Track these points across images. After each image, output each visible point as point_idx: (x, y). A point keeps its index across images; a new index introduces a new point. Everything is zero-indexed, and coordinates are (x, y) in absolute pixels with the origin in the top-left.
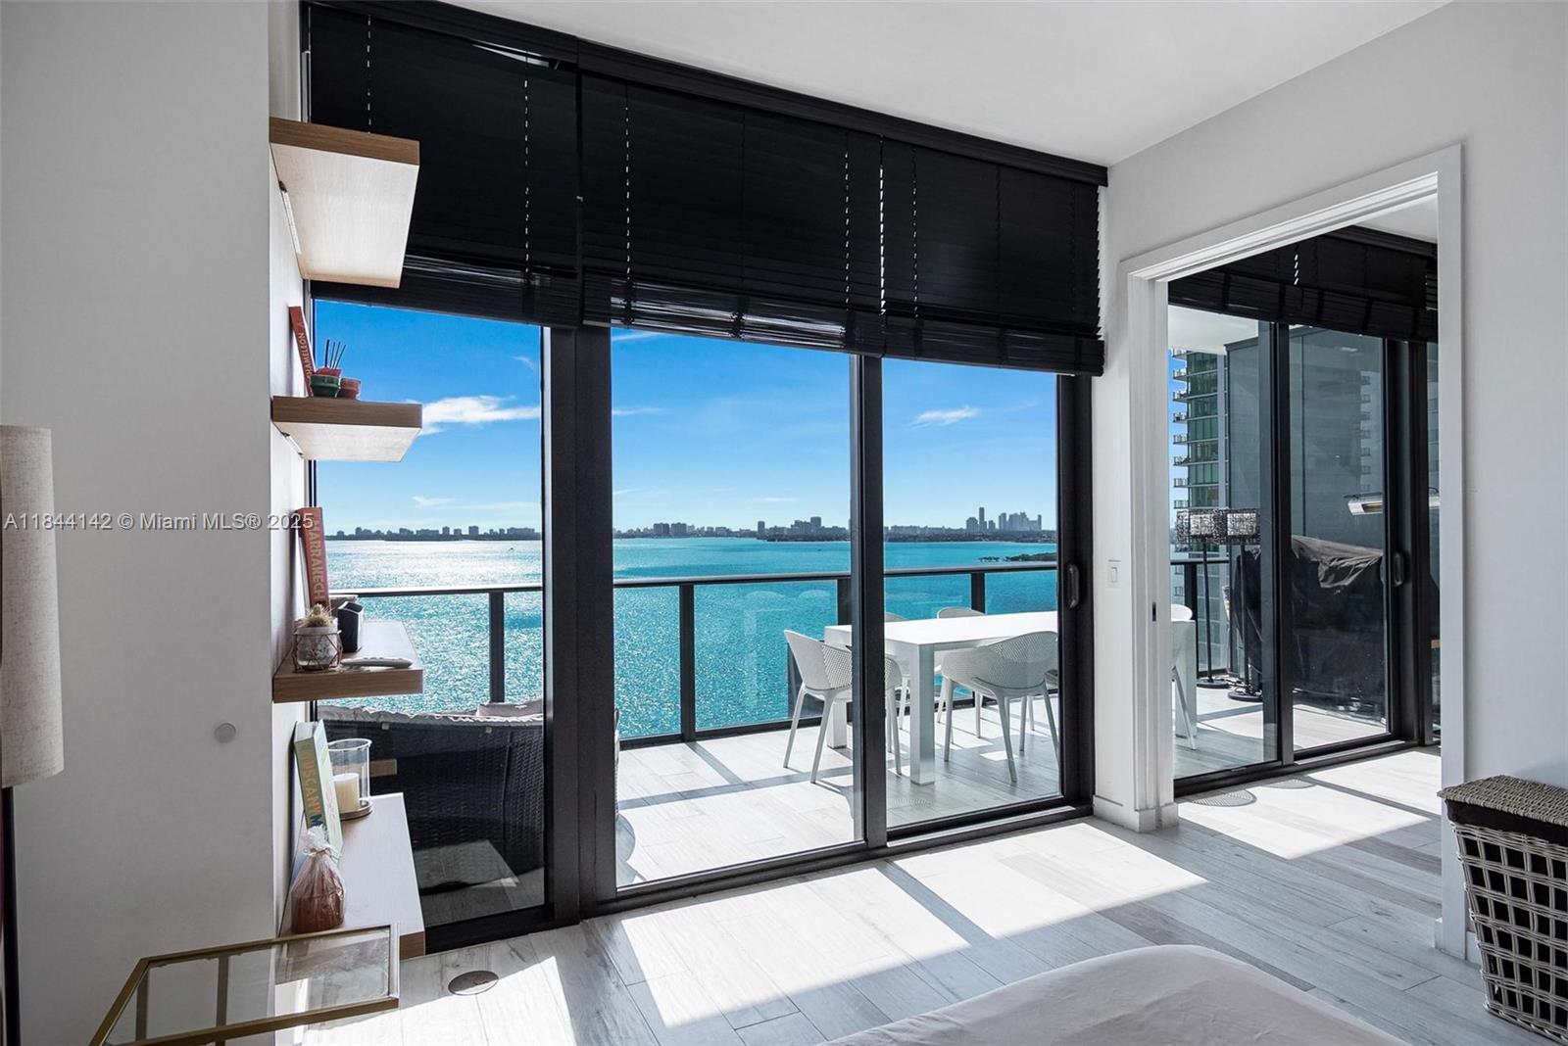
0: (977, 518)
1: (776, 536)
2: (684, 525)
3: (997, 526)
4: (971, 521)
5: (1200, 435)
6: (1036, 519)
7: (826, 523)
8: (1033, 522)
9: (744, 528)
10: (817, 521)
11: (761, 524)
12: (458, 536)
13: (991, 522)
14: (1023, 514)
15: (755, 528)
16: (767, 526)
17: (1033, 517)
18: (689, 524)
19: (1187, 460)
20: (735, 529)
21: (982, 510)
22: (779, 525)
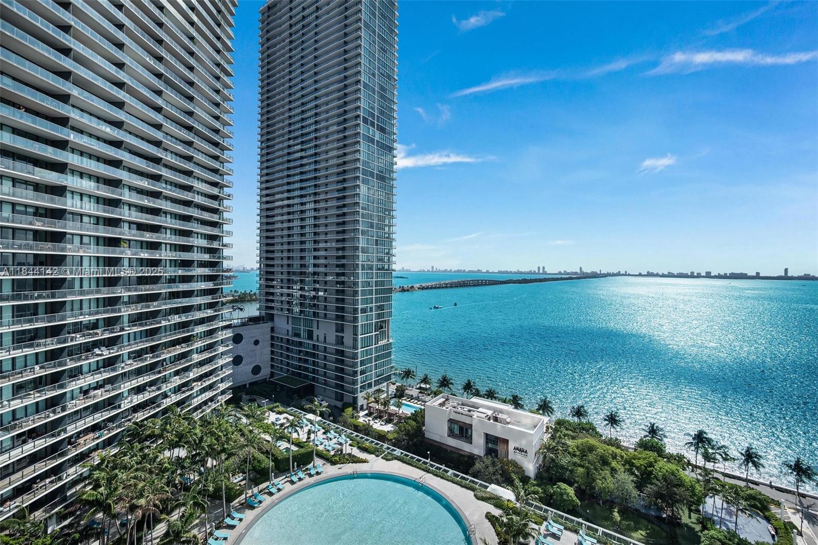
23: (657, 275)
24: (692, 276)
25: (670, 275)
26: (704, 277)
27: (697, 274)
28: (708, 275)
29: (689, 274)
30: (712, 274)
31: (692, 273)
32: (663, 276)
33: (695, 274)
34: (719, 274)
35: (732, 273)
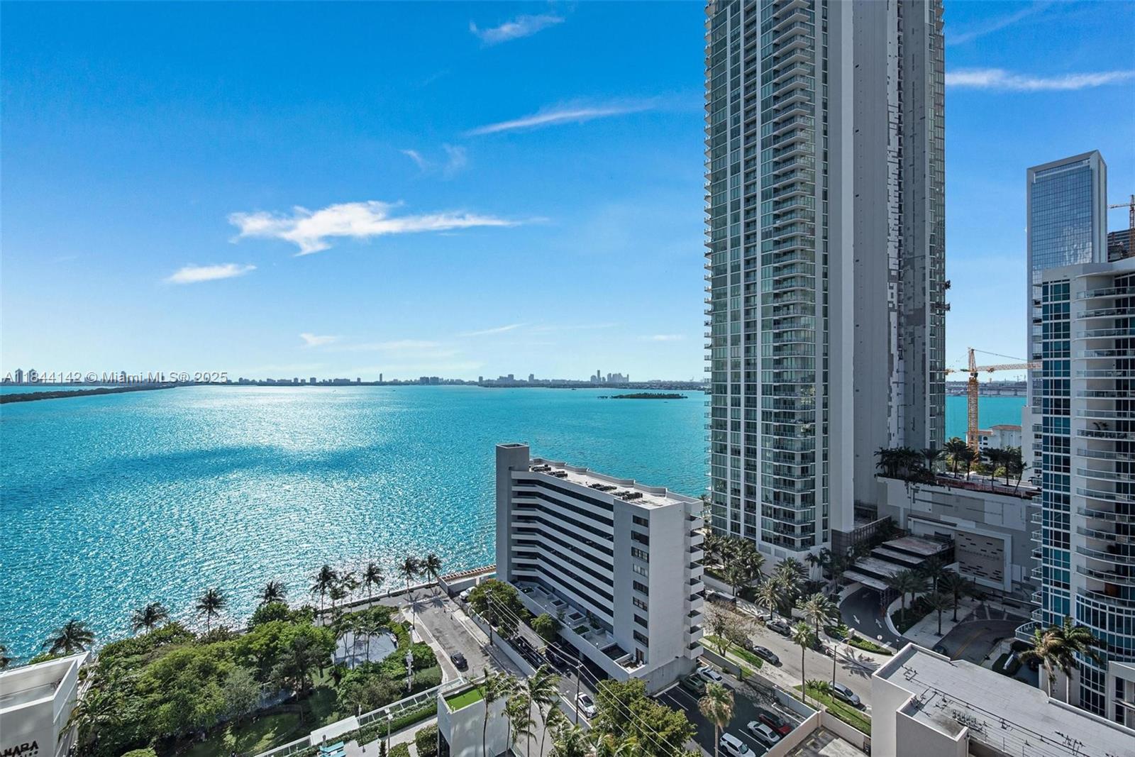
0: (596, 376)
1: (489, 384)
2: (438, 378)
3: (606, 380)
4: (593, 377)
5: (718, 333)
6: (626, 376)
7: (516, 378)
8: (625, 378)
9: (472, 380)
10: (511, 376)
11: (481, 378)
12: (303, 383)
13: (604, 378)
14: (620, 374)
15: (477, 380)
16: (484, 379)
17: (624, 376)
18: (440, 378)
19: (711, 346)
20: (466, 380)
21: (599, 372)
22: (491, 379)
23: (253, 383)
24: (296, 383)
25: (270, 383)
26: (308, 384)
27: (302, 380)
28: (313, 382)
29: (293, 381)
30: (317, 381)
31: (296, 379)
32: (261, 384)
33: (299, 381)
34: (324, 380)
35: (337, 379)
